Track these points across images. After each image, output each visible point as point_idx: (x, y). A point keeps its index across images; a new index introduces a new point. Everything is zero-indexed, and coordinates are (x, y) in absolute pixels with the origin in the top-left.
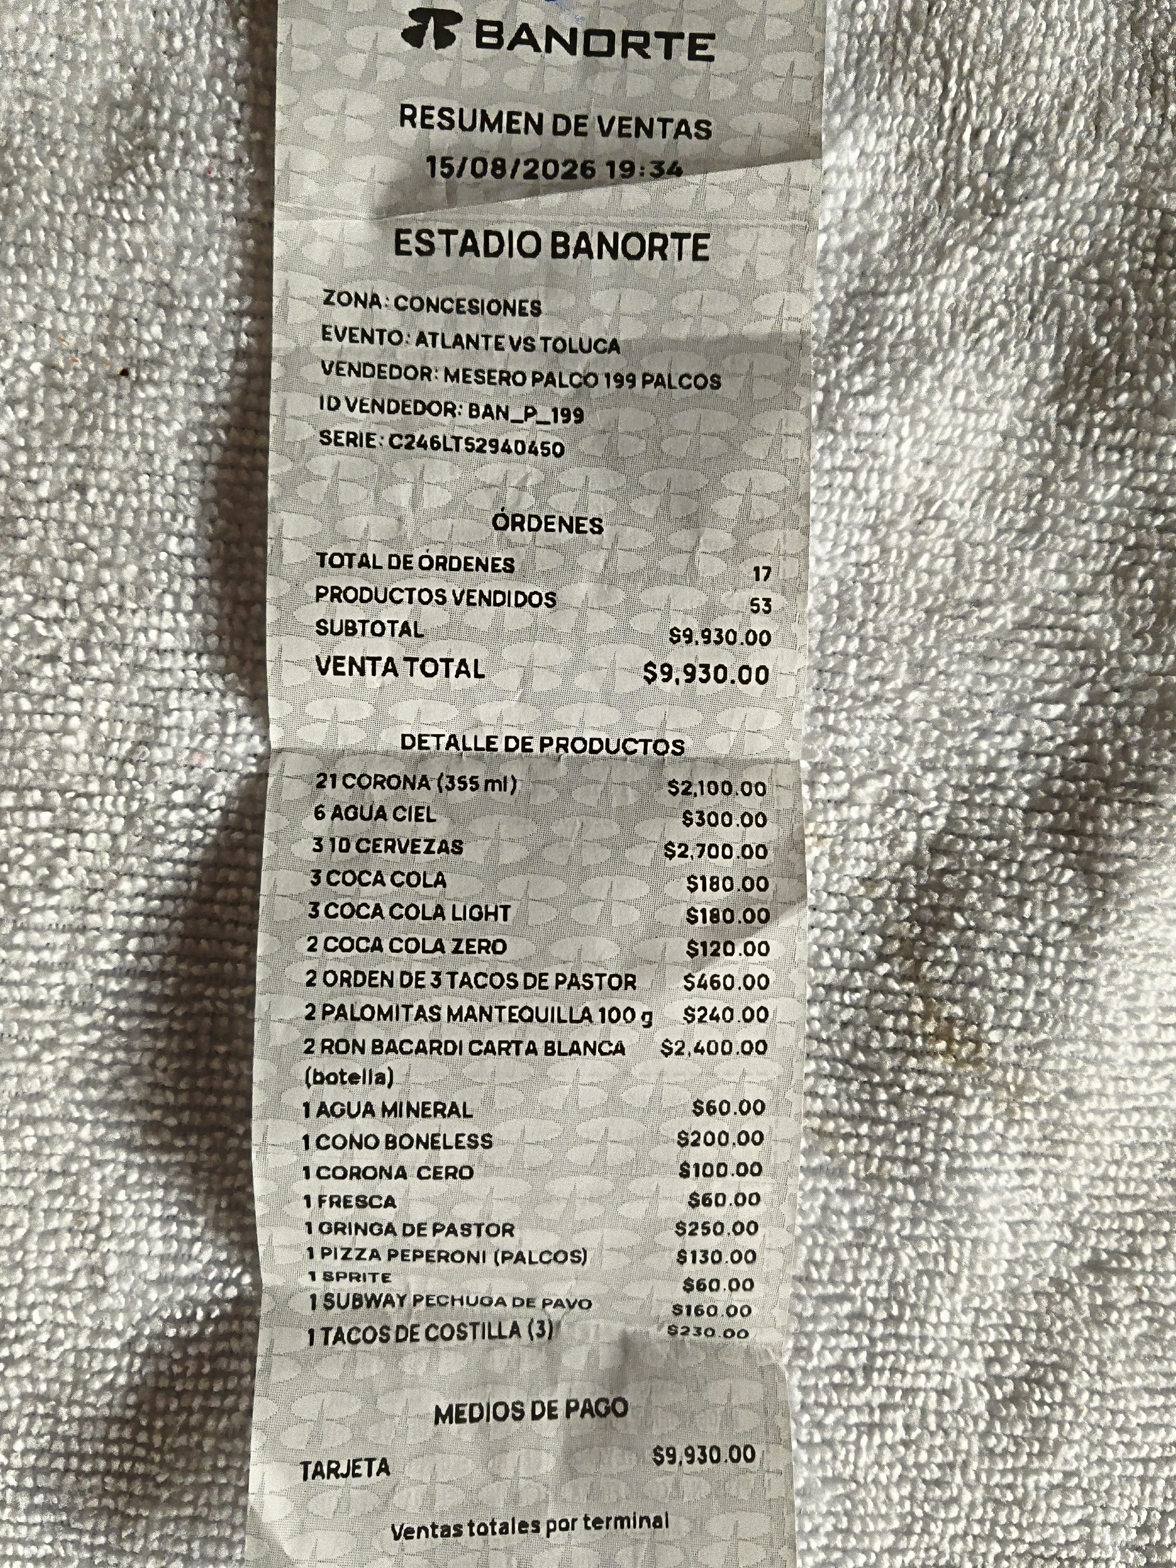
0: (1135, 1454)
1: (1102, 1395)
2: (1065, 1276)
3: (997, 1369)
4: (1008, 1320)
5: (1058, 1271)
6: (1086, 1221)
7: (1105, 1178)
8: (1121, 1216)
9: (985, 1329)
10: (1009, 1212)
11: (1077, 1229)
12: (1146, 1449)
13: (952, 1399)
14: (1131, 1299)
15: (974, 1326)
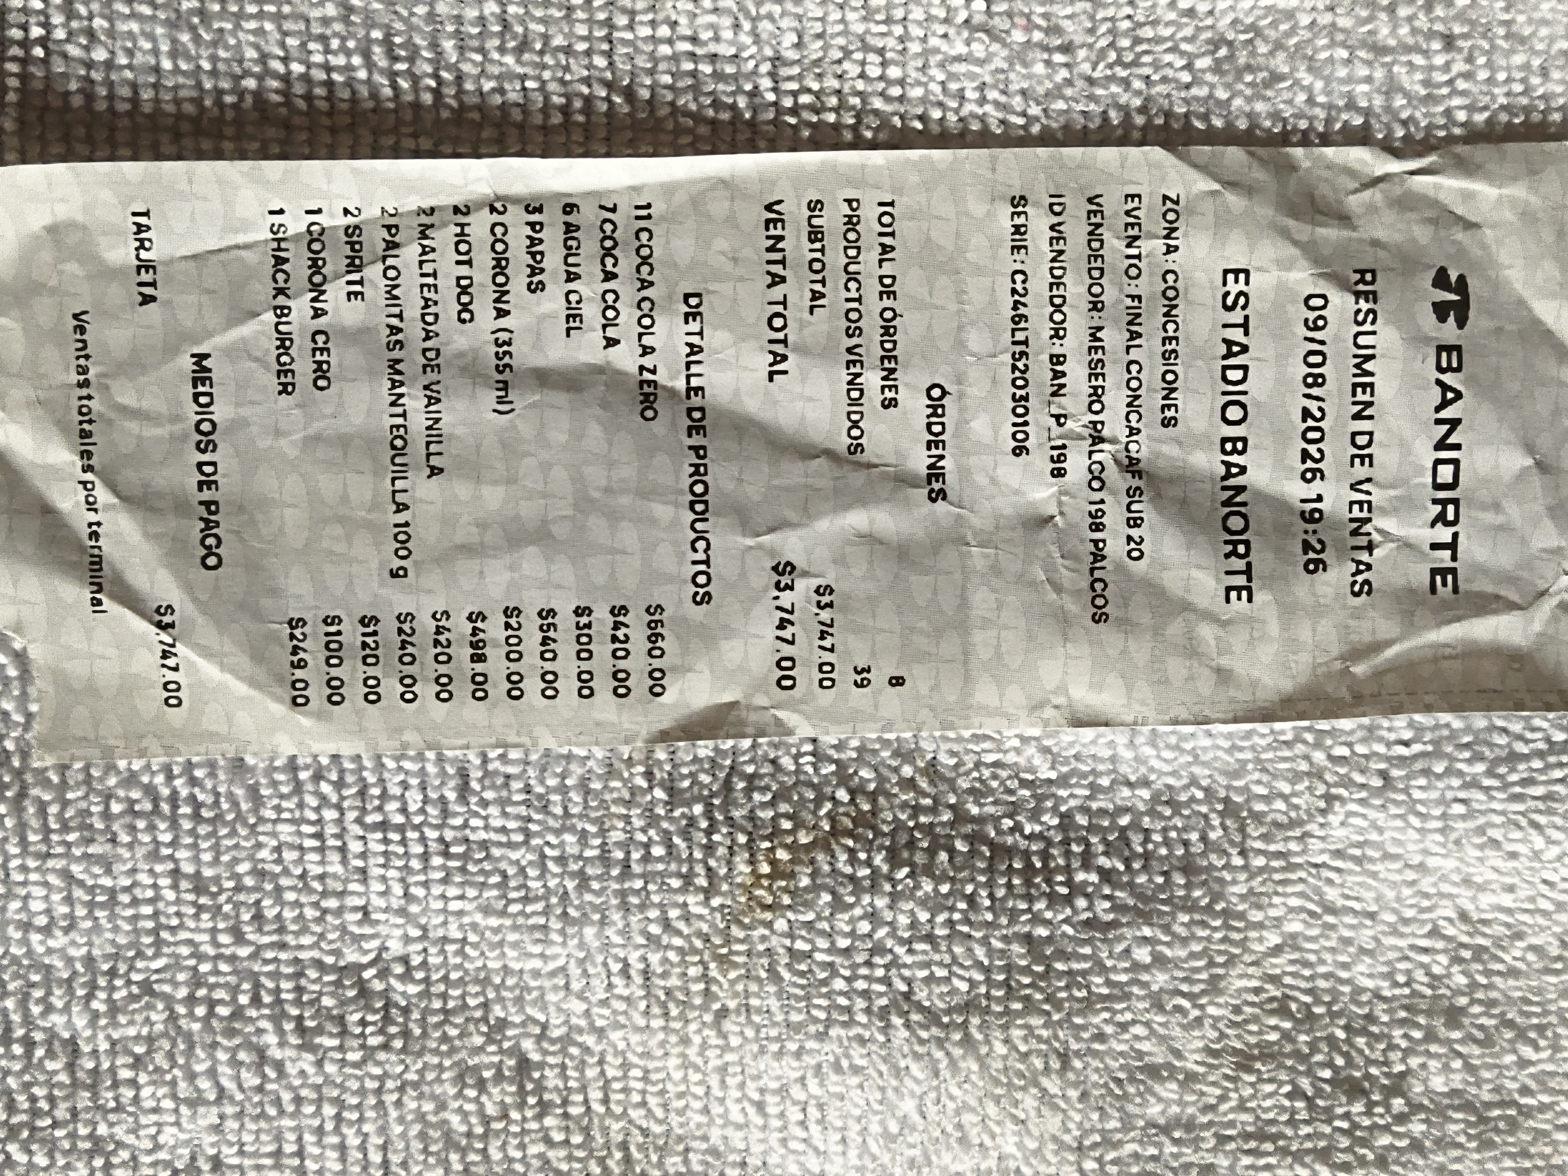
0: (309, 1138)
1: (379, 1091)
2: (510, 1033)
3: (399, 969)
4: (454, 976)
5: (515, 1025)
6: (574, 1051)
7: (626, 1066)
8: (583, 1089)
9: (443, 951)
10: (581, 962)
11: (566, 1041)
12: (316, 1151)
13: (360, 923)
14: (491, 1110)
15: (445, 940)
